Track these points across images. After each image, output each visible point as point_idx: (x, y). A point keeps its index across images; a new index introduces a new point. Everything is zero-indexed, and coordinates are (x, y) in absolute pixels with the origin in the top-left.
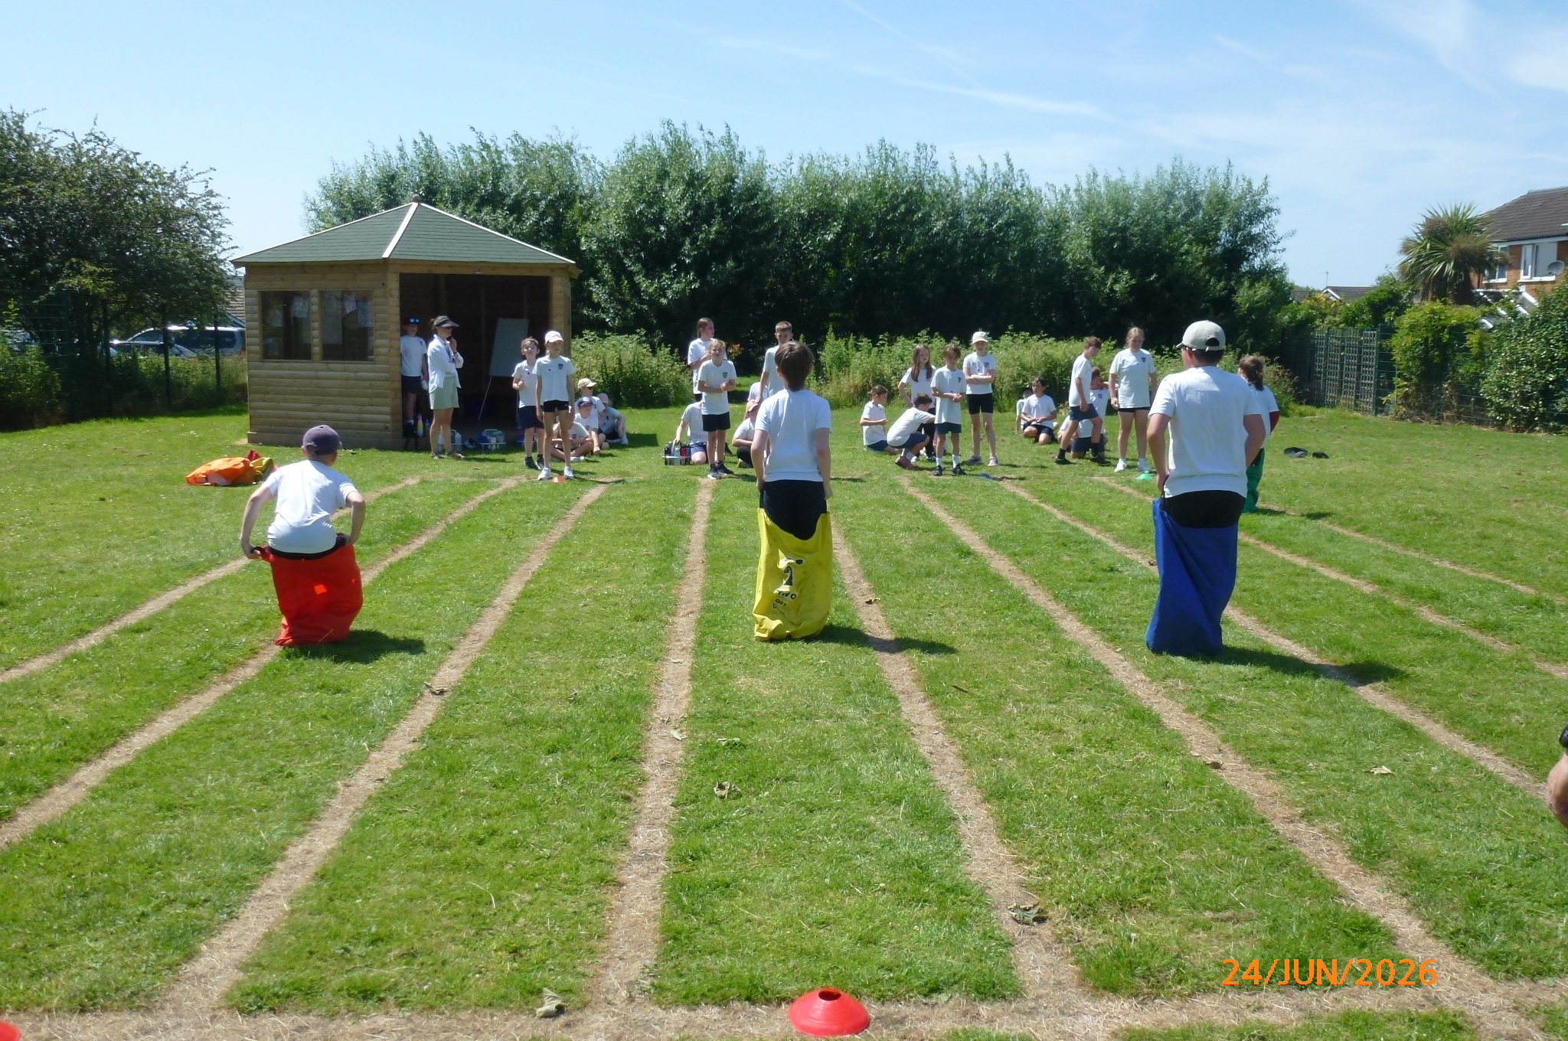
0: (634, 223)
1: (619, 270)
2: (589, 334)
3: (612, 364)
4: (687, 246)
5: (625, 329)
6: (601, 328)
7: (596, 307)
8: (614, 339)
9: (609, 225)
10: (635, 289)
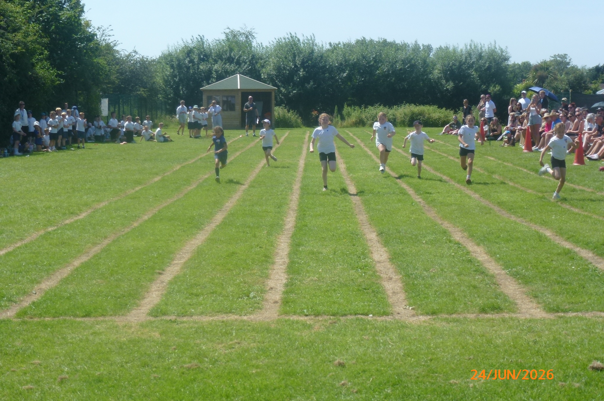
9: (271, 68)
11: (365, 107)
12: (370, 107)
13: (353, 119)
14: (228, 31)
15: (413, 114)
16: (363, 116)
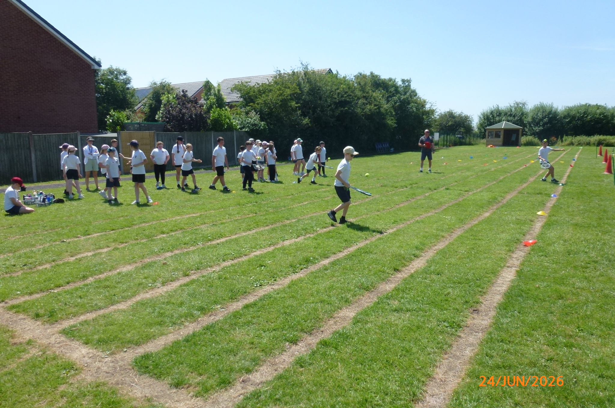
0: (533, 118)
1: (530, 126)
2: (524, 136)
3: (528, 140)
4: (541, 122)
5: (531, 135)
6: (526, 135)
7: (526, 132)
8: (528, 137)
9: (529, 119)
10: (532, 129)
11: (576, 136)
12: (578, 137)
13: (568, 142)
14: (515, 102)
15: (600, 140)
16: (573, 141)
